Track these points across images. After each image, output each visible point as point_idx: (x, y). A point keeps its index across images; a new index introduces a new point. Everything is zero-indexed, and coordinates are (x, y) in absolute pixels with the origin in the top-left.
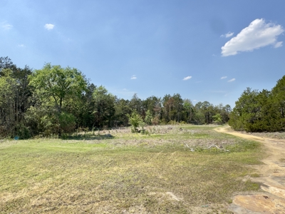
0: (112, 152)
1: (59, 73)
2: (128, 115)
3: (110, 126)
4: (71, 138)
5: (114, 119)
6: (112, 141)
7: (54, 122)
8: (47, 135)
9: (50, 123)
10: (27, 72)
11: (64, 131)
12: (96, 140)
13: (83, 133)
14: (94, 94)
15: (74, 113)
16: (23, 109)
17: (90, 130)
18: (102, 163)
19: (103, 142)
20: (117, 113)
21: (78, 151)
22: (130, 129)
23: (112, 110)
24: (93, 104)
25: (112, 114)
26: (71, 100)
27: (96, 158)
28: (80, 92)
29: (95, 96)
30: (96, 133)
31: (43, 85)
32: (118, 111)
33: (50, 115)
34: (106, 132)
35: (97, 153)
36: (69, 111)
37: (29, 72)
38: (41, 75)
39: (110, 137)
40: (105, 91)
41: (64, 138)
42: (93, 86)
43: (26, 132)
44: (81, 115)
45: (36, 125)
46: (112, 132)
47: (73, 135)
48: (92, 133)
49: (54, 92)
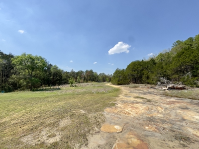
0: (59, 96)
1: (31, 58)
2: (68, 79)
3: (60, 84)
4: (37, 90)
5: (61, 80)
6: (60, 91)
7: (28, 83)
8: (23, 90)
9: (25, 83)
10: (11, 56)
11: (33, 87)
12: (51, 91)
13: (45, 88)
14: (51, 69)
15: (40, 78)
16: (8, 76)
17: (49, 86)
18: (53, 101)
19: (55, 92)
20: (63, 78)
21: (41, 97)
22: (69, 85)
23: (61, 76)
24: (50, 73)
25: (61, 78)
26: (38, 72)
27: (50, 99)
28: (43, 68)
29: (52, 70)
30: (52, 87)
31: (21, 64)
32: (64, 77)
33: (25, 79)
34: (57, 87)
35: (51, 97)
36: (37, 77)
37: (12, 56)
38: (20, 58)
39: (59, 89)
40: (57, 68)
41: (33, 91)
42: (51, 65)
43: (9, 88)
44: (44, 79)
45: (16, 84)
46: (60, 87)
47: (39, 89)
48: (50, 87)
49: (28, 67)
